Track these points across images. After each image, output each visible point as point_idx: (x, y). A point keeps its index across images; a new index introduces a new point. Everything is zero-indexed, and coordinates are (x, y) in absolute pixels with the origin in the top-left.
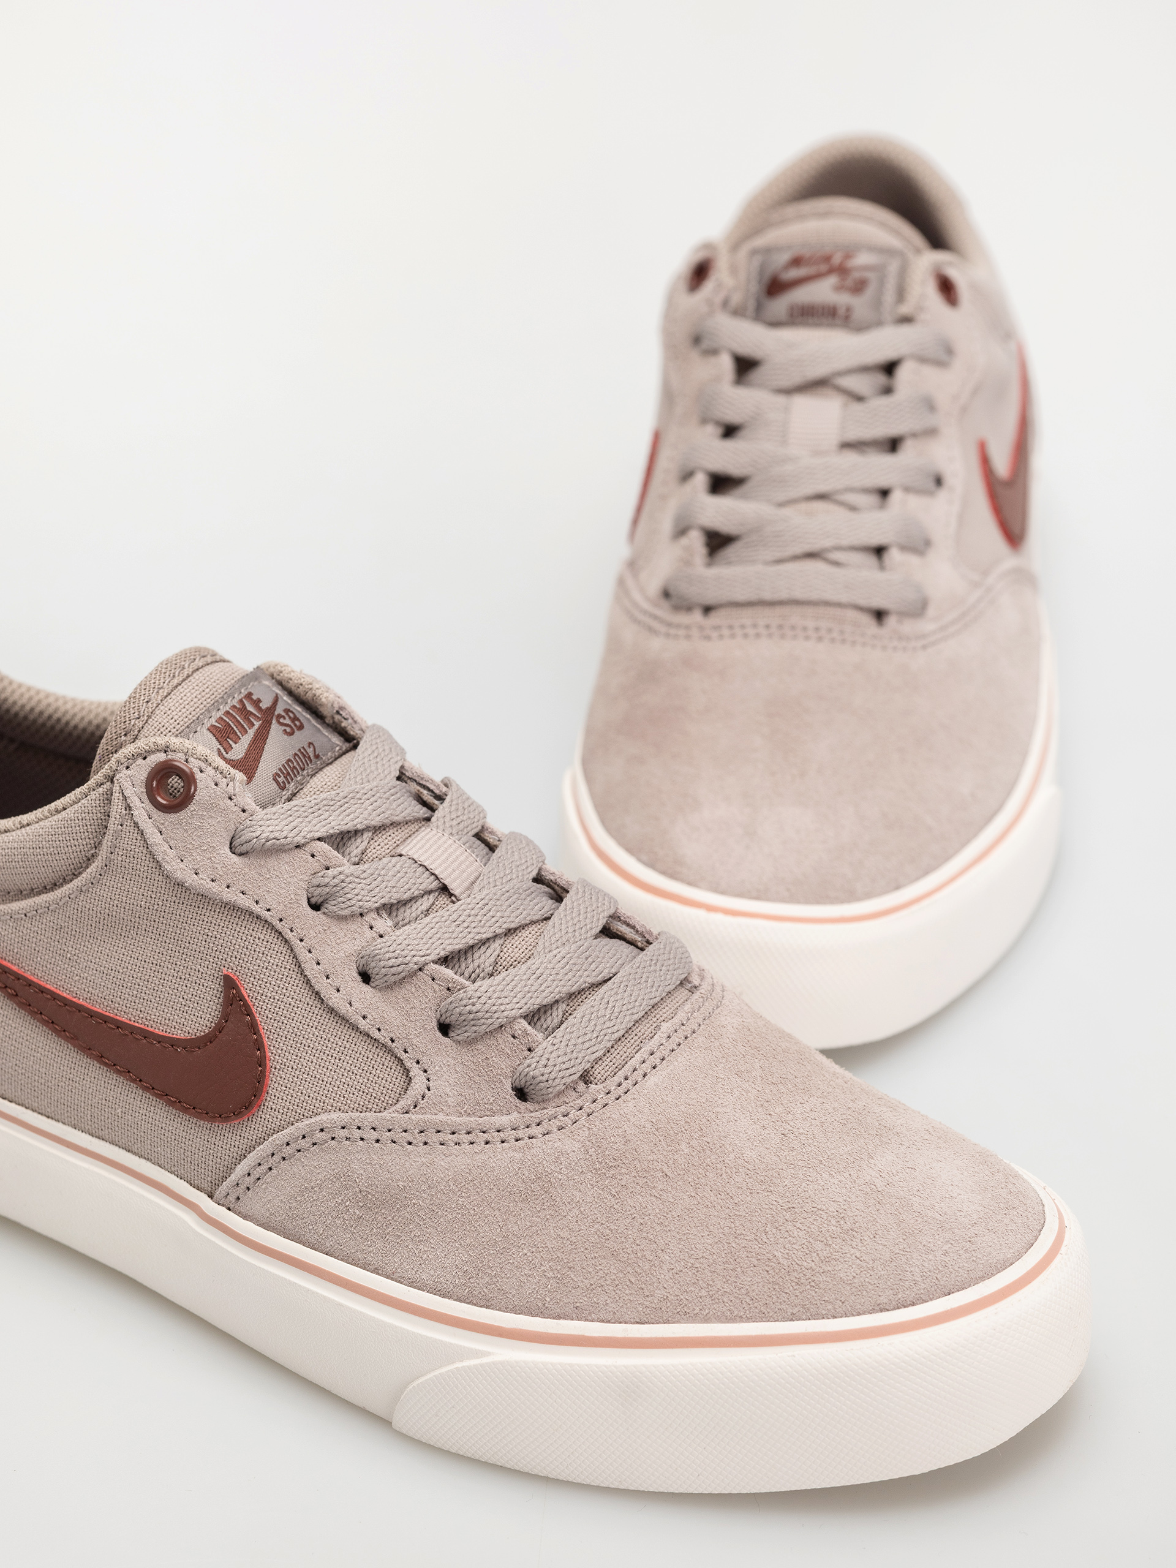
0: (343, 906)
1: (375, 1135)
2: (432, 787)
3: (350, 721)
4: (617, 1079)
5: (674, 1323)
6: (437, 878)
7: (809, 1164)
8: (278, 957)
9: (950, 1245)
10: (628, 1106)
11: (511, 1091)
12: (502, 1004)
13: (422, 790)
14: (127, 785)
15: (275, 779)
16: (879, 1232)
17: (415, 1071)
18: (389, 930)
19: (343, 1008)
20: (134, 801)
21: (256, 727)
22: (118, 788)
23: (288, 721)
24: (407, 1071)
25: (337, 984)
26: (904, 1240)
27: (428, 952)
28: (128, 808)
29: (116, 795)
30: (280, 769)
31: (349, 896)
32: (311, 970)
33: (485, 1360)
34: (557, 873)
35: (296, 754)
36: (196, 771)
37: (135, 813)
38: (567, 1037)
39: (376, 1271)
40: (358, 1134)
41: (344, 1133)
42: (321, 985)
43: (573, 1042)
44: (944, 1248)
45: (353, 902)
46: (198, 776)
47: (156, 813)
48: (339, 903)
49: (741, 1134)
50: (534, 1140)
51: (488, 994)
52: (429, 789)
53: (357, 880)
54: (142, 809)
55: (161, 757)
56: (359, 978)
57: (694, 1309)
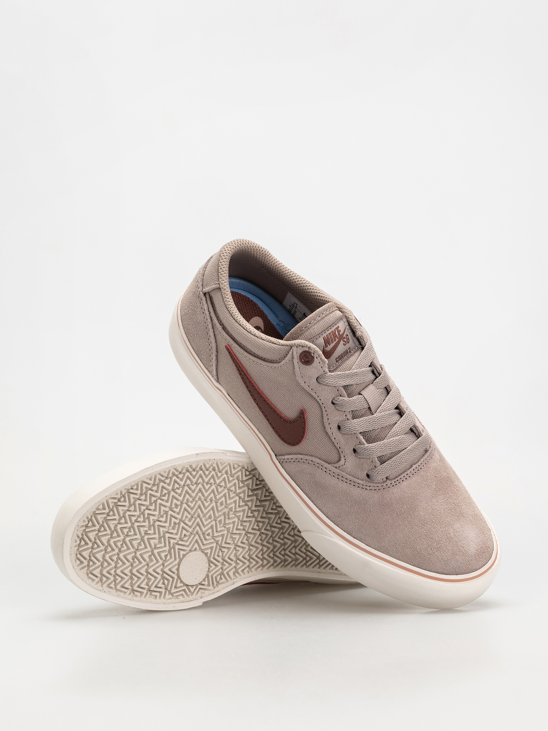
0: (341, 408)
1: (325, 470)
2: (378, 370)
3: (363, 340)
4: (395, 480)
5: (384, 553)
6: (369, 405)
7: (436, 522)
8: (317, 412)
9: (463, 561)
10: (395, 490)
11: (366, 474)
12: (372, 453)
13: (375, 369)
14: (295, 353)
15: (336, 359)
16: (446, 551)
17: (343, 459)
18: (351, 419)
19: (330, 434)
20: (295, 357)
21: (337, 341)
22: (292, 351)
23: (345, 340)
24: (340, 457)
25: (331, 427)
26: (452, 555)
27: (358, 430)
28: (293, 357)
29: (290, 352)
30: (338, 356)
31: (343, 406)
32: (325, 420)
33: (331, 539)
34: (402, 407)
35: (344, 352)
36: (315, 357)
37: (294, 360)
38: (387, 466)
39: (312, 501)
40: (321, 467)
41: (317, 465)
42: (326, 425)
43: (387, 468)
44: (461, 562)
45: (344, 408)
46: (315, 359)
47: (300, 363)
48: (340, 407)
49: (422, 506)
50: (367, 490)
51: (370, 449)
52: (376, 370)
53: (347, 403)
54: (296, 360)
55: (307, 349)
56: (337, 427)
57: (390, 553)
